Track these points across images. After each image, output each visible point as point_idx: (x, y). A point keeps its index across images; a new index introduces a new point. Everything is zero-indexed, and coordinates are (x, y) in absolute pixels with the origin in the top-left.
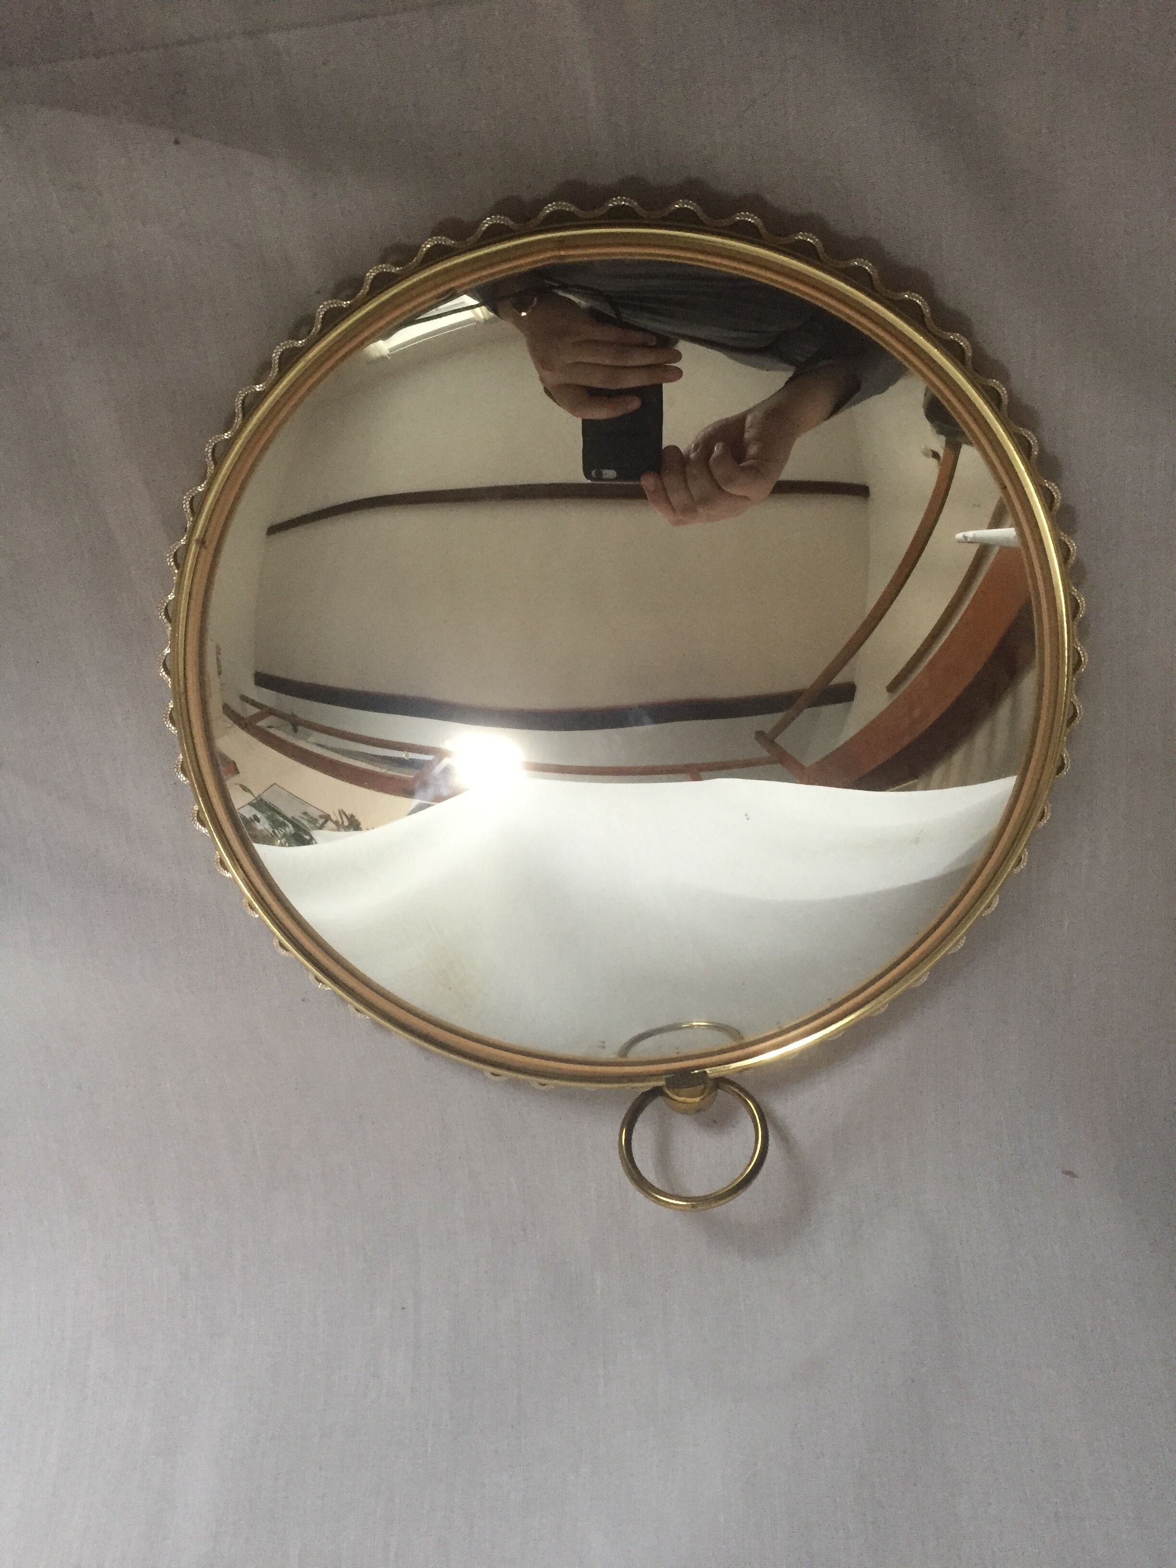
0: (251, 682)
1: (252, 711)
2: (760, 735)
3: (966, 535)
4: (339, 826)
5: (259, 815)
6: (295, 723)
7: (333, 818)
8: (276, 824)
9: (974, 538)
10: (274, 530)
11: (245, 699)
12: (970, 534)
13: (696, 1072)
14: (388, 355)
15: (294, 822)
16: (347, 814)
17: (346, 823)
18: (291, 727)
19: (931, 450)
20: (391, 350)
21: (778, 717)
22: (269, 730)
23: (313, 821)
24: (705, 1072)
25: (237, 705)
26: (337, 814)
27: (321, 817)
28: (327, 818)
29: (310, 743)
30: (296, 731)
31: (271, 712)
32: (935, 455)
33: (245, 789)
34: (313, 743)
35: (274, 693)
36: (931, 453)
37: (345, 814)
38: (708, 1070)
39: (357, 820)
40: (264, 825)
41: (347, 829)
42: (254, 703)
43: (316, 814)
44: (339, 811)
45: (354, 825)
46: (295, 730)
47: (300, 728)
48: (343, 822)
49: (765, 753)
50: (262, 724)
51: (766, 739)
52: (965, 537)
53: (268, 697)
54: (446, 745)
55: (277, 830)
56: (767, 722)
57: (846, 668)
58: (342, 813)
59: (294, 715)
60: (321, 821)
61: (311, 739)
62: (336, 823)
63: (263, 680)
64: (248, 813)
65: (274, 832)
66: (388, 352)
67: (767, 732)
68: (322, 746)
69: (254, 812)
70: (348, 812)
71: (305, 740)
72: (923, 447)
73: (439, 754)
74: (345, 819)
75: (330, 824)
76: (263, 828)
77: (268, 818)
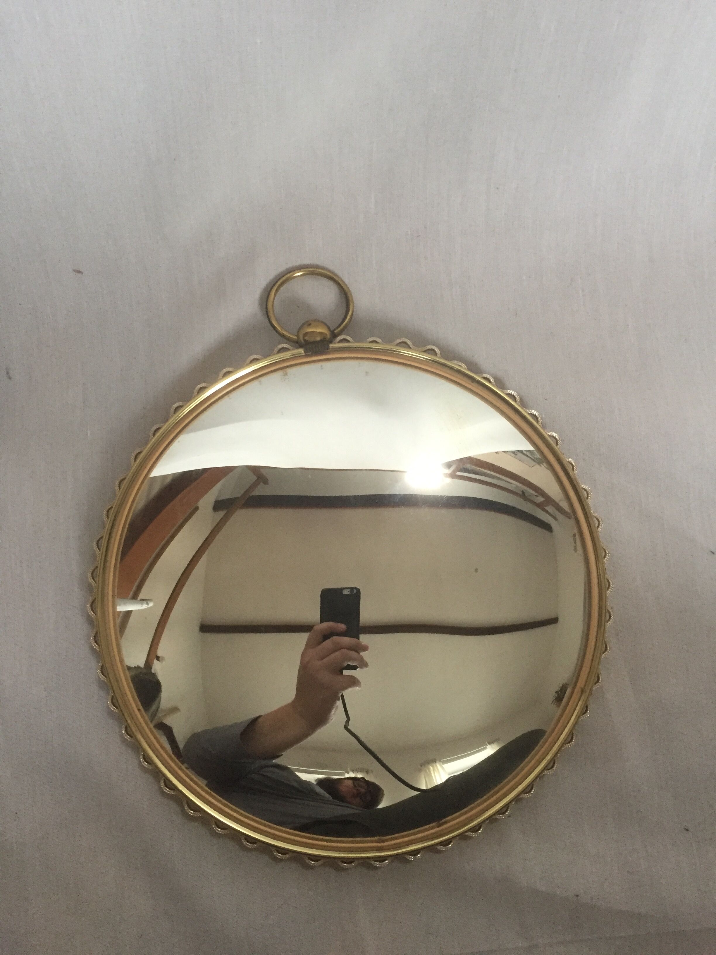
0: (553, 527)
2: (266, 481)
3: (147, 606)
9: (142, 604)
10: (554, 621)
11: (555, 518)
12: (145, 606)
14: (487, 745)
18: (526, 495)
19: (160, 661)
20: (485, 748)
29: (514, 484)
30: (523, 492)
32: (158, 658)
36: (160, 659)
42: (547, 512)
51: (262, 479)
52: (147, 604)
53: (543, 516)
57: (218, 520)
59: (526, 501)
61: (514, 486)
66: (487, 747)
67: (262, 483)
72: (164, 663)
73: (454, 475)
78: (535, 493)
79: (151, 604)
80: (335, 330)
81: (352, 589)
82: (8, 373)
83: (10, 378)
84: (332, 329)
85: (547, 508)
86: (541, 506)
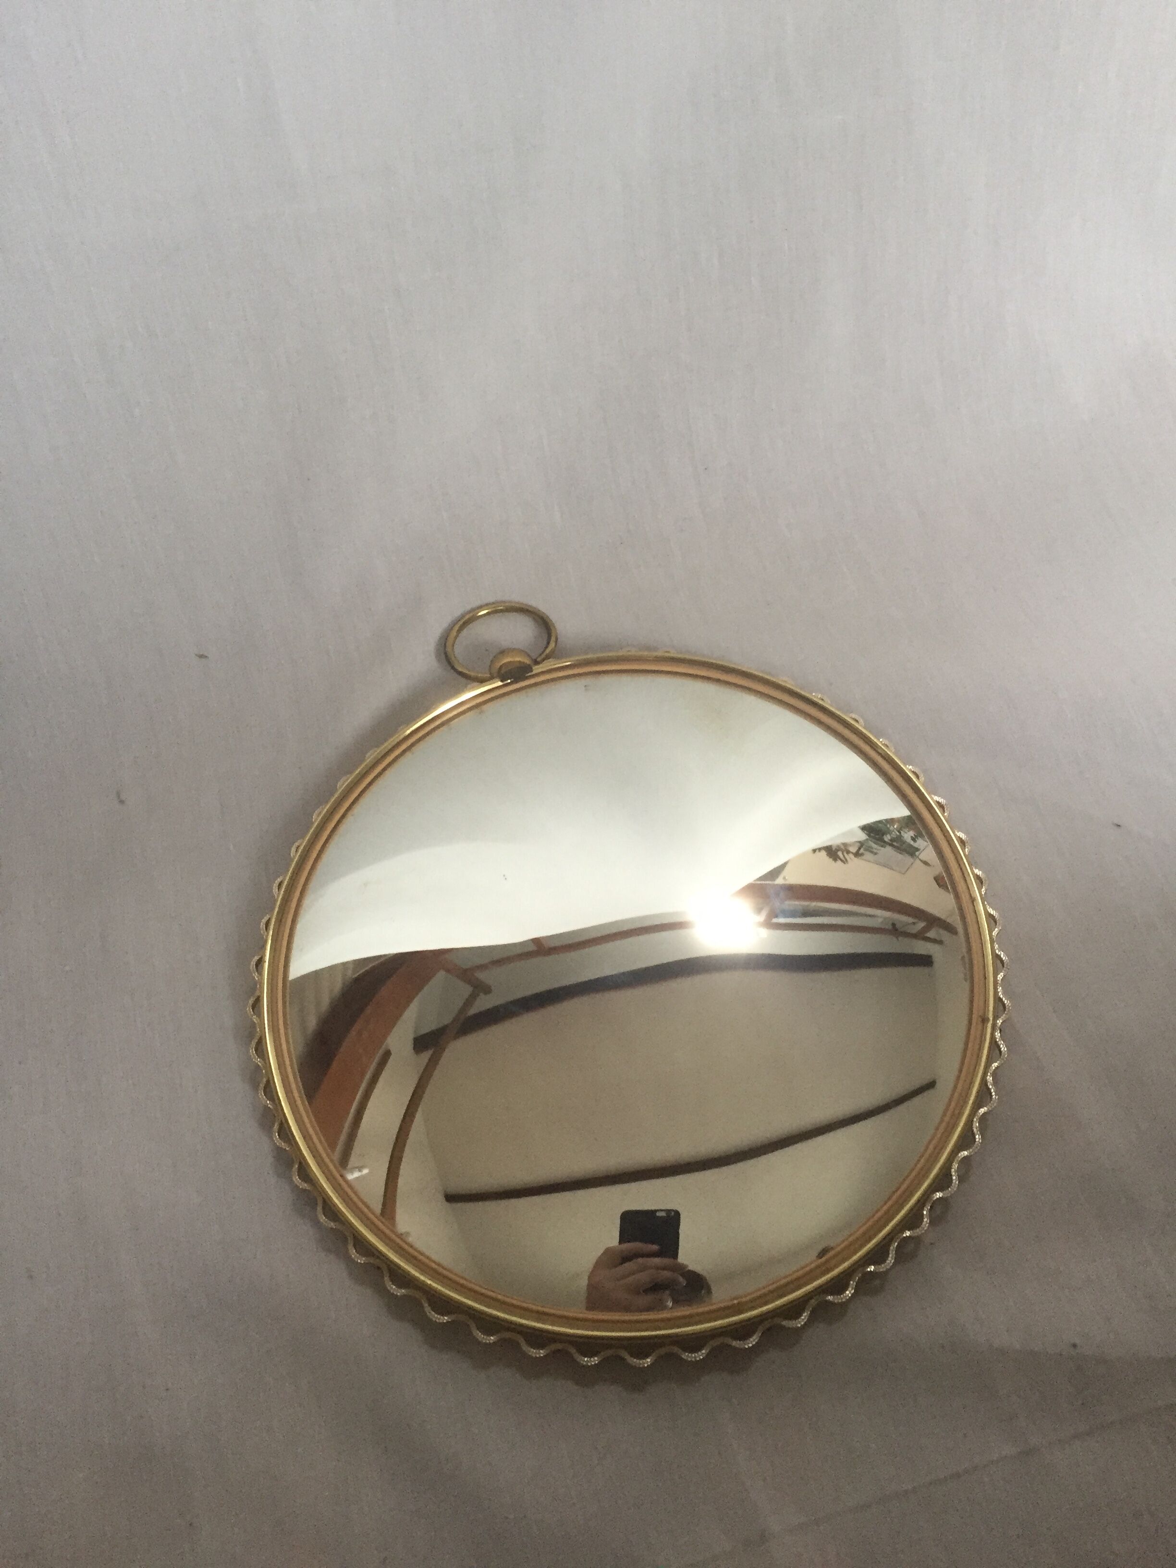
0: (934, 958)
1: (931, 934)
2: (487, 990)
3: (362, 1172)
4: (845, 848)
5: (912, 843)
6: (895, 930)
7: (851, 856)
8: (899, 839)
10: (931, 1085)
11: (940, 942)
13: (509, 681)
15: (884, 844)
16: (840, 861)
17: (840, 854)
18: (899, 926)
21: (472, 1011)
22: (916, 920)
23: (869, 850)
24: (502, 681)
25: (945, 935)
26: (848, 859)
27: (862, 854)
28: (857, 854)
29: (881, 916)
31: (915, 936)
33: (925, 863)
35: (915, 952)
37: (841, 860)
38: (500, 683)
39: (830, 857)
40: (908, 835)
41: (838, 849)
42: (931, 940)
43: (868, 855)
44: (849, 863)
45: (832, 852)
46: (894, 925)
47: (890, 927)
48: (843, 854)
49: (481, 976)
50: (921, 925)
51: (481, 988)
52: (360, 1171)
53: (920, 948)
54: (765, 933)
55: (897, 834)
56: (484, 1003)
57: (424, 1065)
58: (845, 861)
59: (898, 937)
60: (862, 851)
61: (880, 920)
62: (848, 852)
63: (926, 961)
64: (921, 843)
65: (900, 833)
67: (482, 995)
69: (916, 845)
70: (839, 862)
71: (885, 919)
73: (769, 924)
74: (841, 856)
75: (853, 849)
76: (909, 833)
77: (904, 842)
78: (910, 920)
79: (365, 1171)
80: (537, 658)
81: (668, 1211)
82: (119, 797)
83: (122, 802)
84: (534, 658)
85: (929, 935)
86: (920, 936)
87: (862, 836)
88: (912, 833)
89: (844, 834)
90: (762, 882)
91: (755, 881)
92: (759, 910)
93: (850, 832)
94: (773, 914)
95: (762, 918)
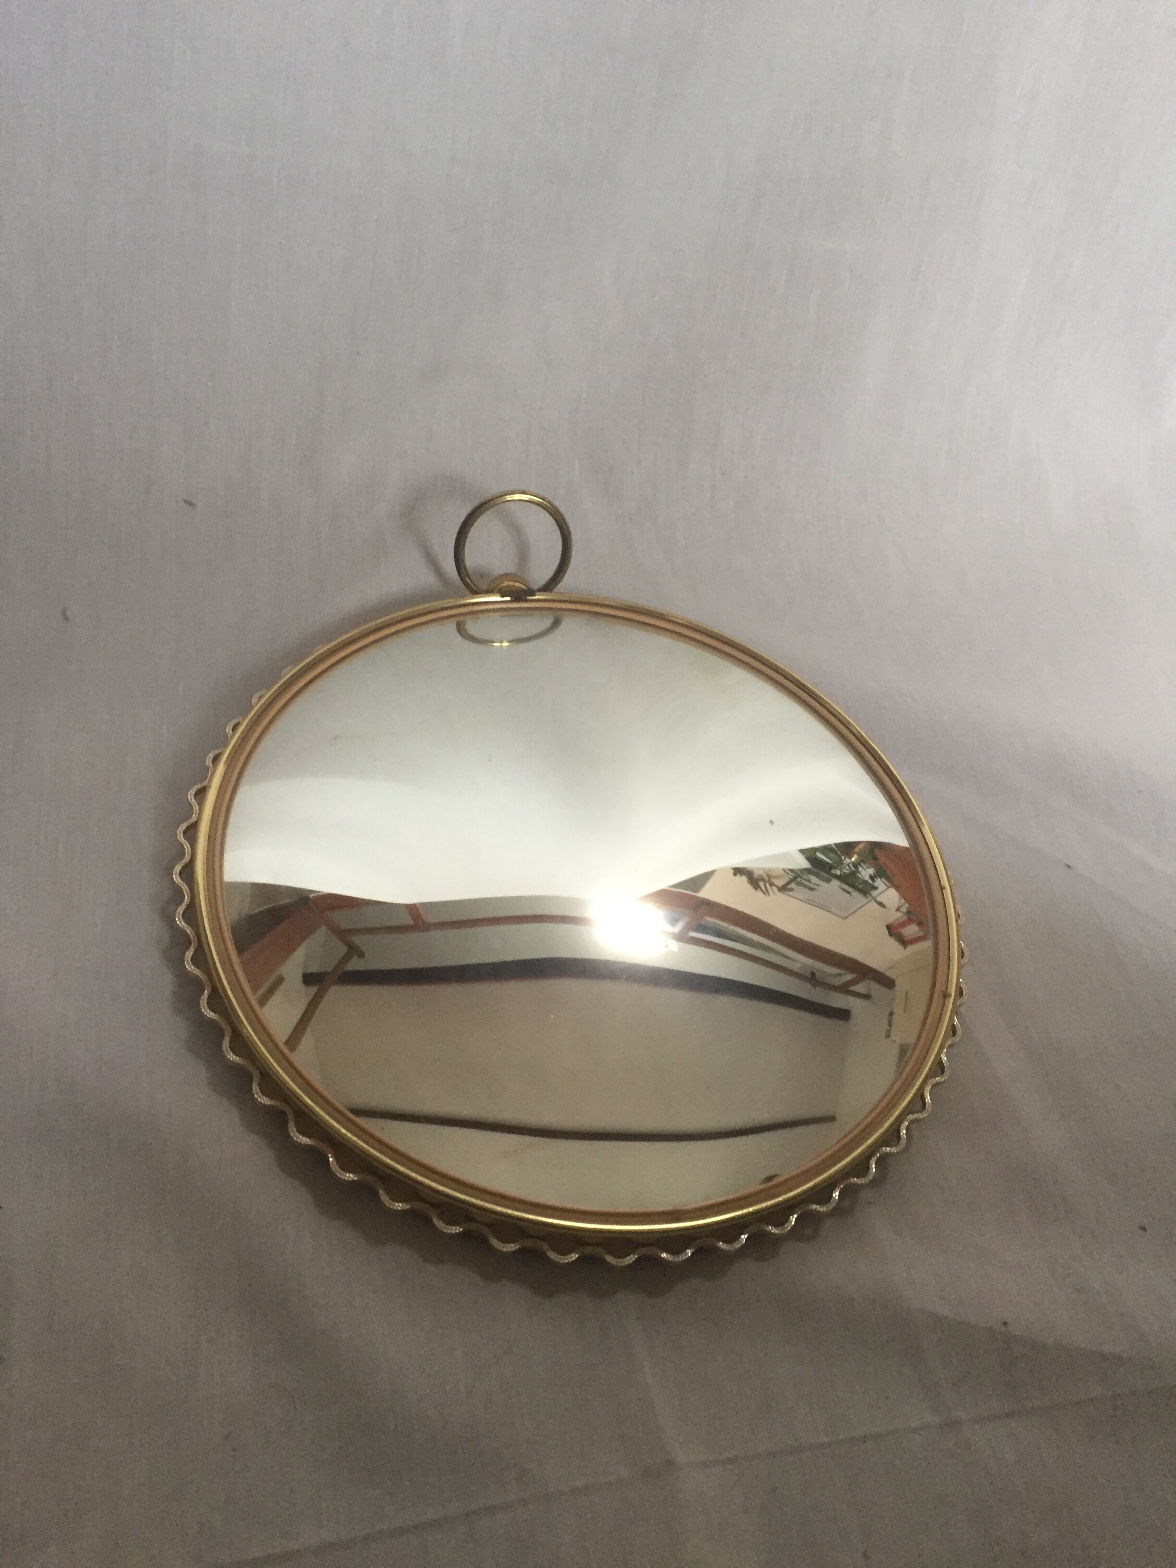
0: (854, 1012)
1: (860, 988)
6: (812, 979)
7: (774, 888)
10: (829, 1117)
11: (867, 997)
17: (761, 884)
22: (841, 972)
23: (804, 884)
25: (875, 988)
26: (772, 891)
27: (792, 890)
28: (783, 889)
33: (883, 906)
34: (797, 961)
44: (769, 894)
48: (765, 885)
50: (849, 977)
53: (838, 1001)
54: (674, 946)
59: (814, 986)
62: (772, 884)
63: (844, 1015)
68: (788, 958)
70: (760, 892)
74: (763, 888)
75: (784, 879)
78: (834, 970)
85: (853, 988)
86: (844, 989)
87: (802, 863)
88: (871, 871)
89: (775, 857)
90: (676, 890)
91: (670, 887)
92: (674, 922)
93: (786, 856)
94: (688, 928)
95: (677, 929)
